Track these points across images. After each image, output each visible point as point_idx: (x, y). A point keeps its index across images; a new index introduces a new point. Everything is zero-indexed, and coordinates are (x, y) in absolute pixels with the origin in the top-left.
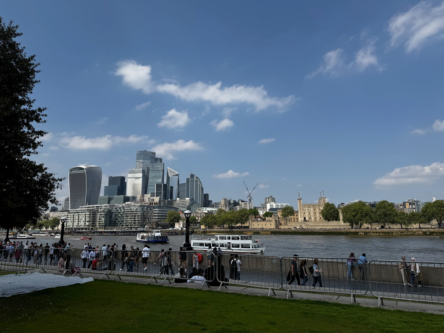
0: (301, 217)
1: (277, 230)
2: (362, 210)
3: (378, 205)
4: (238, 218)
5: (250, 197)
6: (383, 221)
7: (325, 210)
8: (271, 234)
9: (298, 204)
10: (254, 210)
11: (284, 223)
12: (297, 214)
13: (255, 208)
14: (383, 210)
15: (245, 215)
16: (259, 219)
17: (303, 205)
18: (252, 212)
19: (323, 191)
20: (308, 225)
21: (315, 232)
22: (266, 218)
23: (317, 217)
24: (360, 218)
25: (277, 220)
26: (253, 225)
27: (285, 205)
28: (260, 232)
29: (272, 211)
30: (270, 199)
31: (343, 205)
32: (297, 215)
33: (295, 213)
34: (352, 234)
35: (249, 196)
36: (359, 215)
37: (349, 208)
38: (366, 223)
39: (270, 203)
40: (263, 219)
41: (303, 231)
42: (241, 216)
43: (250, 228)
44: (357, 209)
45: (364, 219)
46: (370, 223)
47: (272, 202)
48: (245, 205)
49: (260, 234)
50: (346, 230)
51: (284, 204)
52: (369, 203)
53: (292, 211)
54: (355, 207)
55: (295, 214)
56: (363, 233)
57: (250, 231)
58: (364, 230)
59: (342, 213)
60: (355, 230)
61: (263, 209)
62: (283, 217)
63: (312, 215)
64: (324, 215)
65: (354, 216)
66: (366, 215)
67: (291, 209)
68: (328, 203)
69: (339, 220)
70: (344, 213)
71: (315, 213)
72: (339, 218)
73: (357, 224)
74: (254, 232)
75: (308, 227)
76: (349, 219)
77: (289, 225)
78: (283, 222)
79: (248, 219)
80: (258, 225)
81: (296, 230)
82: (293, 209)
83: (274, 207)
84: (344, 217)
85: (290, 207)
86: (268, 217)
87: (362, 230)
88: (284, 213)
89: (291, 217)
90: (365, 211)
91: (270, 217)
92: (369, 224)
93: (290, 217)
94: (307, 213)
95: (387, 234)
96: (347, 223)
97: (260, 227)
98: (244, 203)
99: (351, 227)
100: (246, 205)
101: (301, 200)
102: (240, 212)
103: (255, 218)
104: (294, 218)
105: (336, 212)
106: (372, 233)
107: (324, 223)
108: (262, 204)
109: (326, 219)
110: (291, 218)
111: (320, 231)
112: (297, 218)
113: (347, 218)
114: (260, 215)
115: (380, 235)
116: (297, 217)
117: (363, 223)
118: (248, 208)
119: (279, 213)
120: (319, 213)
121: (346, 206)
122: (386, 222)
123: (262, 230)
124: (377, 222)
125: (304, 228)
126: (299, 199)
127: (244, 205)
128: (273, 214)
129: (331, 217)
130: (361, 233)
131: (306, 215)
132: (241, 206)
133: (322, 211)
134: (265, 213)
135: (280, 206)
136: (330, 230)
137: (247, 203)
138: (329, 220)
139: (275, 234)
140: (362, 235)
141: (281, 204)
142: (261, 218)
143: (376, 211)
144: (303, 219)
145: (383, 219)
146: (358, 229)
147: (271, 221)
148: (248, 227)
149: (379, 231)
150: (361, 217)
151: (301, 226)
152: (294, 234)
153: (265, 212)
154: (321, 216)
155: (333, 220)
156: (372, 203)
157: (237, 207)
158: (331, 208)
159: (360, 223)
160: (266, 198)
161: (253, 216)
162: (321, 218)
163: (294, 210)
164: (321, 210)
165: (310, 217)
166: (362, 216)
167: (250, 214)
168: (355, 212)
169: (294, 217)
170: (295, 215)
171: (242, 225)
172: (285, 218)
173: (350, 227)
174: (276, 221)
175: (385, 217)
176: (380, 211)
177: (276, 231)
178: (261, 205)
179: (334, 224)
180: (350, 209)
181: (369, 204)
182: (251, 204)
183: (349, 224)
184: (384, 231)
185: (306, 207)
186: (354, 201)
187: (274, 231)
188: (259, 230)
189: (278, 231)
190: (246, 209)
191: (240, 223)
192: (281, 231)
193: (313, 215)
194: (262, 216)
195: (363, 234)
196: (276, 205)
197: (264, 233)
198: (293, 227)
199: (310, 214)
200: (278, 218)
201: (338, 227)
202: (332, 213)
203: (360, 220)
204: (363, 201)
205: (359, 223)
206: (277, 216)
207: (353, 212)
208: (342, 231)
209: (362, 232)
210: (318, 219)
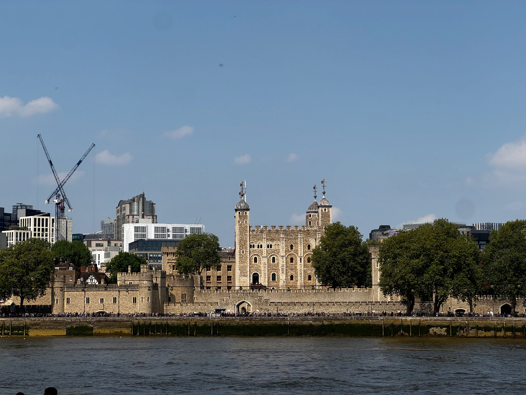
0: (243, 274)
1: (156, 320)
2: (446, 252)
3: (498, 237)
4: (11, 275)
5: (61, 198)
6: (510, 288)
7: (325, 250)
8: (134, 334)
9: (237, 227)
10: (72, 246)
11: (183, 296)
12: (230, 264)
13: (77, 239)
14: (509, 253)
15: (38, 263)
16: (92, 281)
17: (254, 231)
18: (68, 252)
19: (322, 182)
20: (266, 301)
21: (286, 326)
22: (119, 275)
23: (296, 273)
24: (437, 277)
25: (156, 284)
26: (68, 302)
27: (189, 230)
28: (92, 329)
29: (142, 250)
30: (136, 207)
31: (387, 234)
32: (229, 268)
33: (224, 260)
34: (409, 333)
35: (56, 194)
36: (433, 267)
37: (405, 244)
38: (455, 296)
39: (135, 220)
40: (106, 279)
41: (247, 323)
42: (23, 267)
43: (55, 312)
44: (429, 247)
45: (450, 283)
46: (468, 297)
47: (143, 217)
48: (41, 227)
49: (91, 335)
50: (390, 320)
51: (188, 227)
52: (471, 227)
53: (215, 253)
54: (425, 239)
55: (222, 264)
56: (445, 329)
57: (56, 325)
58: (449, 319)
59: (380, 261)
60: (418, 318)
61: (109, 243)
62: (181, 273)
63: (280, 266)
64: (319, 267)
65: (419, 272)
66: (458, 269)
67: (209, 244)
68: (337, 225)
69: (369, 285)
70: (386, 259)
71: (292, 260)
72: (371, 277)
73: (426, 298)
74: (69, 326)
75: (264, 307)
76: (401, 282)
77: (200, 300)
78: (177, 292)
79: (48, 279)
80: (88, 300)
81: (225, 318)
82: (218, 245)
83: (151, 235)
84: (386, 274)
85: (206, 236)
86: (127, 271)
87: (440, 318)
88: (183, 259)
89: (209, 273)
90: (455, 256)
91: (132, 271)
92: (464, 301)
93: (205, 273)
94: (265, 260)
95: (518, 334)
96: (394, 296)
97: (95, 307)
98: (37, 217)
99: (406, 307)
100: (45, 227)
101: (248, 212)
102: (20, 253)
103: (78, 277)
104: (219, 278)
105: (361, 257)
106: (472, 328)
107: (319, 295)
108: (105, 223)
109: (327, 279)
110: (208, 278)
111: (305, 323)
112: (229, 278)
113: (396, 279)
114: (96, 265)
115: (495, 337)
116: (230, 273)
117: (444, 298)
118: (52, 239)
119: (165, 258)
120: (306, 260)
121: (394, 238)
122: (517, 294)
123: (99, 321)
124: (490, 292)
125: (251, 311)
126: (241, 210)
127: (37, 227)
128: (144, 263)
129: (344, 273)
130: (437, 330)
131: (262, 265)
132: (25, 228)
133: (316, 252)
134: (116, 258)
135: (171, 233)
136: (338, 320)
137: (50, 219)
138: (336, 285)
139: (147, 335)
140: (440, 336)
141: (176, 225)
142: (99, 276)
143: (491, 257)
144: (247, 281)
145: (510, 282)
146: (427, 315)
147: (134, 286)
148: (46, 310)
149: (495, 322)
150: (441, 275)
151: (241, 307)
152: (215, 334)
153: (114, 254)
154: (312, 271)
155: (349, 285)
156: (478, 228)
157: (6, 232)
158: (346, 242)
159: (436, 297)
160: (121, 203)
161: (71, 268)
162: (310, 278)
163: (220, 249)
164: (314, 251)
165: (274, 275)
166: (445, 270)
167: (57, 263)
168: (422, 257)
169: (219, 273)
170: (224, 266)
171: (26, 303)
172: (187, 277)
173: (403, 309)
174: (155, 287)
175: (517, 277)
176: (501, 255)
177: (153, 322)
178: (103, 226)
179: (353, 299)
180: (407, 248)
181: (469, 230)
182: (63, 222)
183: (399, 298)
184: (510, 325)
185: (261, 239)
186: (423, 221)
187: (144, 325)
188: (89, 319)
189: (159, 322)
190: (44, 243)
191: (16, 294)
192: (169, 322)
193: (283, 266)
194: (103, 270)
195: (443, 331)
196: (156, 229)
197: (107, 331)
198: (213, 309)
199: (274, 261)
200: (164, 275)
201: (364, 309)
202: (347, 260)
203: (436, 285)
204: (449, 221)
205: (432, 296)
206: (159, 268)
207: (418, 257)
208: (375, 322)
209: (442, 327)
210: (300, 281)
